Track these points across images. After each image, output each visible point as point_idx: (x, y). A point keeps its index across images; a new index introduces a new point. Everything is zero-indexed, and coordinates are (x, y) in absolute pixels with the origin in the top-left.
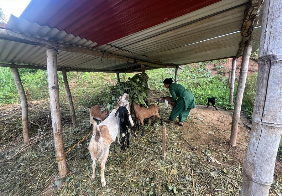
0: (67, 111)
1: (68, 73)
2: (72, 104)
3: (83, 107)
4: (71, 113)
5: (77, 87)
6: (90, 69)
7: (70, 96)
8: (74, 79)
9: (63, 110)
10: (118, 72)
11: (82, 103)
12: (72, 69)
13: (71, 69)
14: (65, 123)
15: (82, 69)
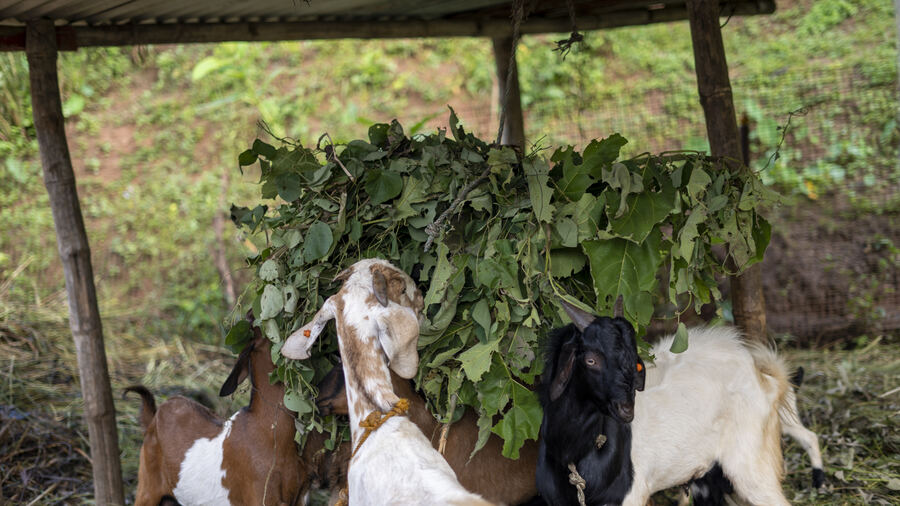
0: (56, 378)
1: (71, 67)
2: (94, 325)
3: (190, 355)
4: (87, 400)
5: (157, 166)
6: (244, 20)
7: (81, 259)
8: (134, 85)
9: (30, 368)
10: (504, 30)
11: (187, 315)
12: (104, 28)
13: (91, 26)
14: (41, 481)
15: (182, 21)
